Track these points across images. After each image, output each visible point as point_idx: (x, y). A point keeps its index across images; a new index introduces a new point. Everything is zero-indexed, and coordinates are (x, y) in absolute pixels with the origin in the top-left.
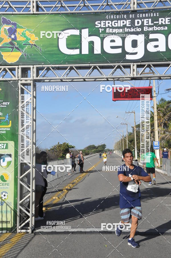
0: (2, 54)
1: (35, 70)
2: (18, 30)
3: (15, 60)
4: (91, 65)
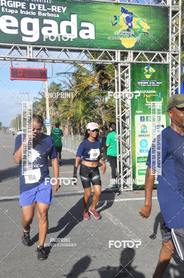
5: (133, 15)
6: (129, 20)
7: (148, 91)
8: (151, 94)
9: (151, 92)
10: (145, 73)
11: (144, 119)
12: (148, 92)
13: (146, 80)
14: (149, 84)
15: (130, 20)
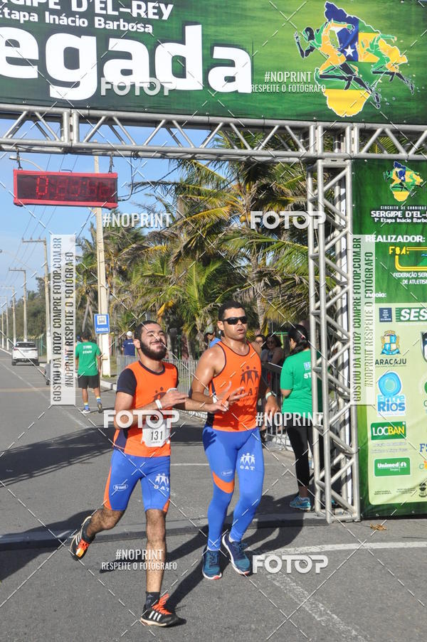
5: (360, 25)
6: (347, 39)
7: (400, 237)
8: (410, 244)
9: (410, 239)
10: (392, 185)
11: (390, 316)
12: (400, 239)
13: (396, 205)
14: (405, 218)
15: (351, 38)
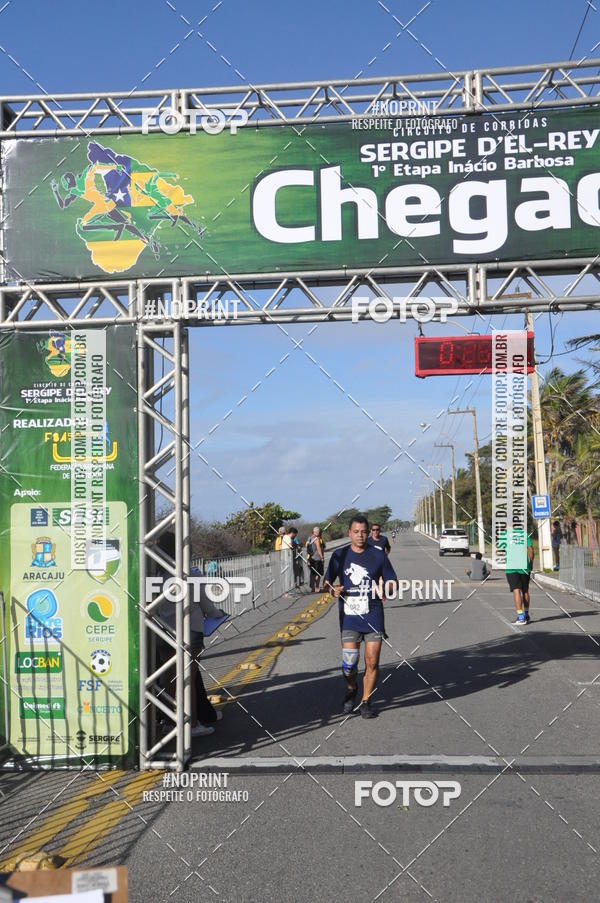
0: (90, 246)
1: (185, 290)
2: (134, 176)
3: (126, 264)
4: (348, 272)
